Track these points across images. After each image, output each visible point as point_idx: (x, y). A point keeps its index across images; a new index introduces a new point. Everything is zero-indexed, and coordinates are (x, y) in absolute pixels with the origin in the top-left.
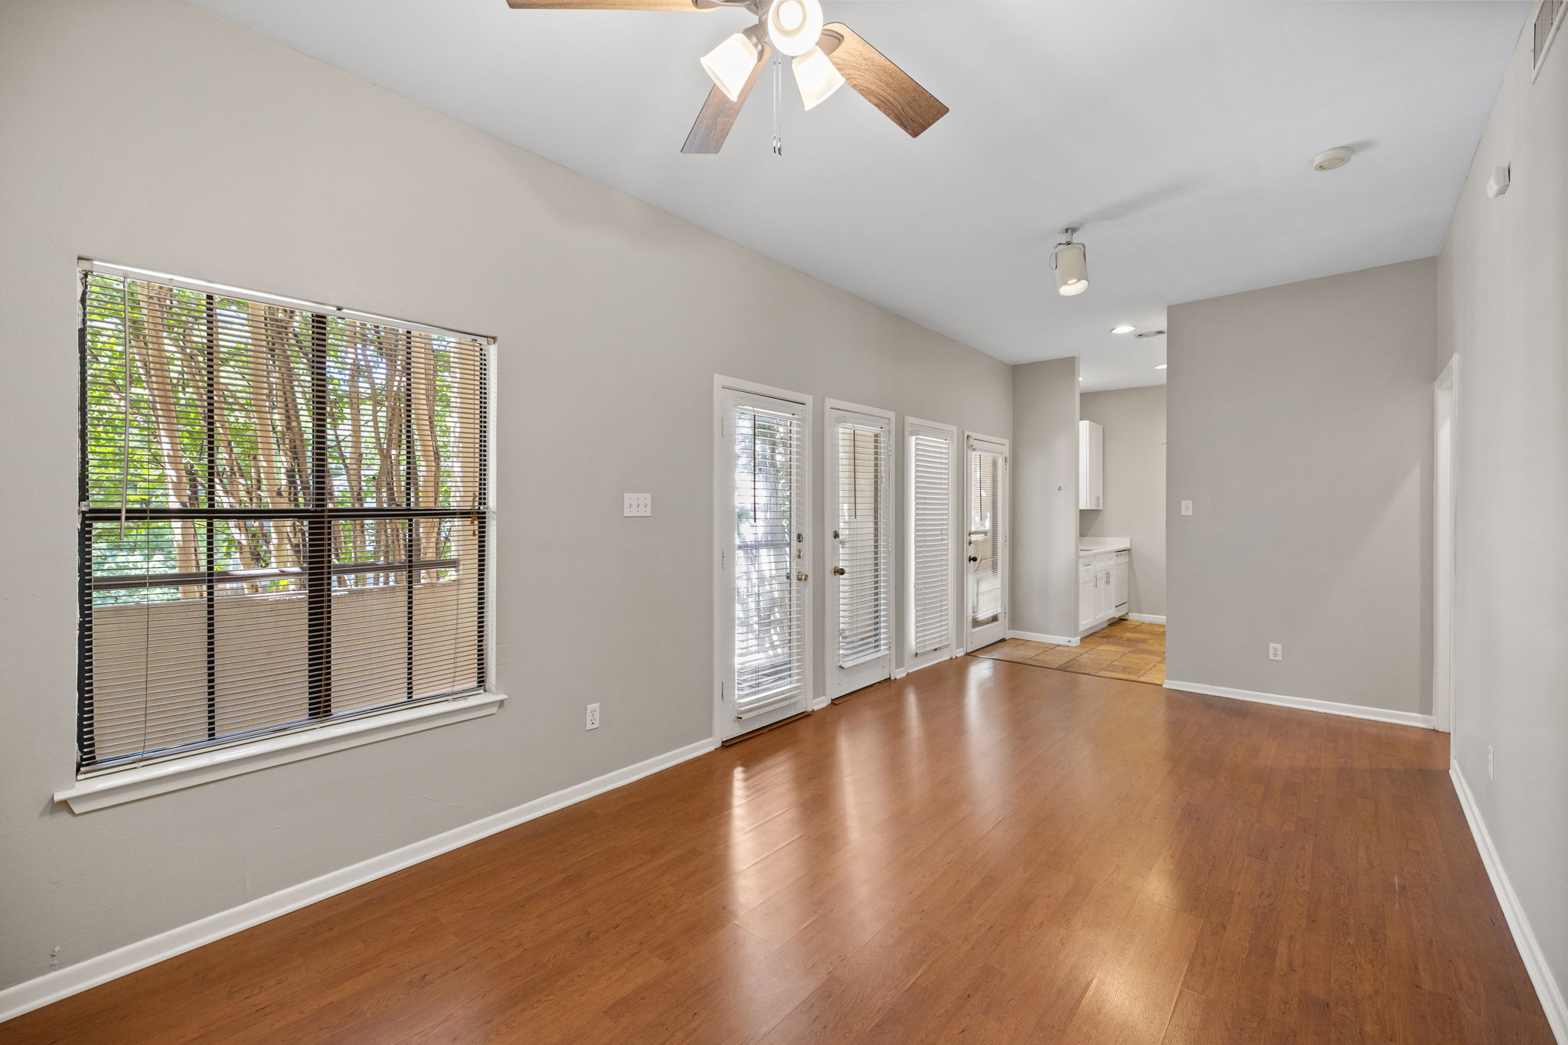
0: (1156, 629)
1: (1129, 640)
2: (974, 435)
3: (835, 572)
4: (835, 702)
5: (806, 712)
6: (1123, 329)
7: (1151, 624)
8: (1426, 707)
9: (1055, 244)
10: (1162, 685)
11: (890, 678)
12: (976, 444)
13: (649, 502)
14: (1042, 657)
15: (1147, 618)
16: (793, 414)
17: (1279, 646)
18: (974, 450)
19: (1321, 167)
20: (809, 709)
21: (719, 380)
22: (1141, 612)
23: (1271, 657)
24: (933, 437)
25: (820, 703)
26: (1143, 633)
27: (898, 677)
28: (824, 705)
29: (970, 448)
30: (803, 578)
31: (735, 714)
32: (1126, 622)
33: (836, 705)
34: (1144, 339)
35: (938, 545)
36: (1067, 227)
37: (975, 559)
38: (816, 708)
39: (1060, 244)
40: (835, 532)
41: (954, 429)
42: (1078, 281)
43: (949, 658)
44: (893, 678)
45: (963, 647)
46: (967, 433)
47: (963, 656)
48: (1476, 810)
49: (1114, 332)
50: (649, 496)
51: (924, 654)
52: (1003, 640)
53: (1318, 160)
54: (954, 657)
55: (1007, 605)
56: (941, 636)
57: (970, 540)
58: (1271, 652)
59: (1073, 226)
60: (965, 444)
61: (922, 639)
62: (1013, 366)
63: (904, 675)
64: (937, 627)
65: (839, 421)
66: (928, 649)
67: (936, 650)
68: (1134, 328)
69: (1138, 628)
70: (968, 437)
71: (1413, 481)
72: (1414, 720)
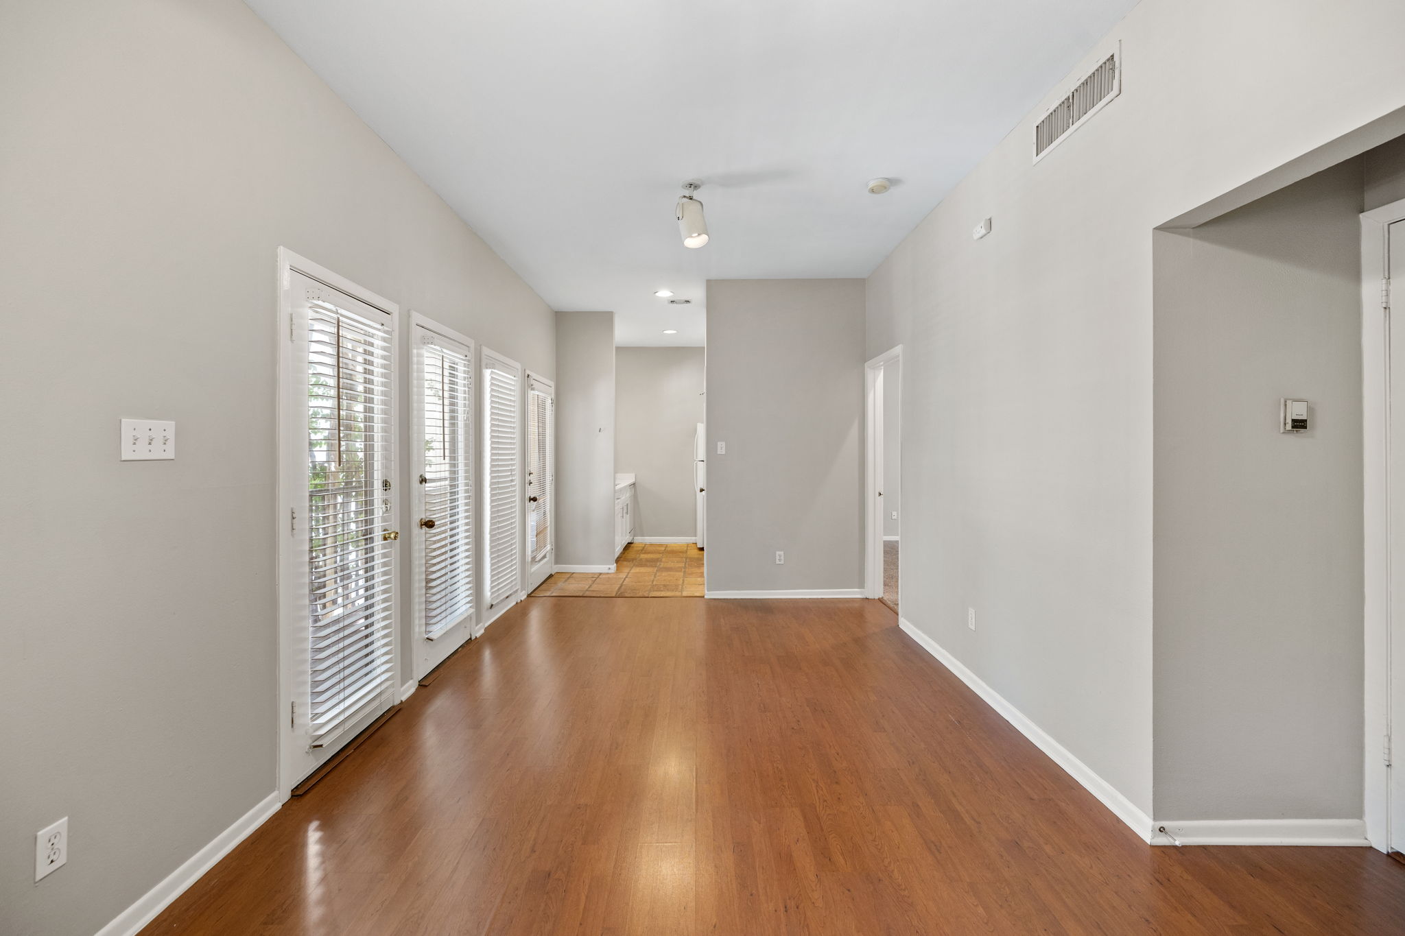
0: (658, 548)
1: (647, 560)
2: (533, 375)
3: (422, 525)
4: (422, 685)
5: (393, 707)
6: (665, 294)
7: (651, 545)
8: (861, 585)
9: (682, 195)
10: (704, 597)
11: (470, 639)
12: (536, 384)
13: (171, 434)
14: (595, 587)
15: (648, 540)
16: (383, 325)
17: (782, 553)
18: (533, 389)
19: (872, 191)
20: (397, 702)
21: (286, 258)
22: (643, 535)
23: (778, 562)
24: (507, 373)
25: (407, 691)
26: (649, 553)
27: (478, 635)
28: (413, 690)
29: (529, 387)
30: (392, 536)
31: (309, 742)
32: (632, 545)
33: (426, 686)
34: (674, 305)
35: (508, 487)
36: (691, 182)
37: (534, 499)
38: (404, 698)
39: (685, 197)
40: (421, 476)
41: (518, 365)
42: (699, 235)
43: (514, 603)
44: (473, 638)
45: (525, 590)
46: (528, 372)
47: (525, 599)
48: (943, 651)
49: (657, 294)
50: (170, 426)
51: (498, 604)
52: (551, 576)
53: (872, 184)
54: (519, 601)
55: (553, 541)
56: (512, 581)
57: (530, 480)
58: (778, 558)
59: (697, 182)
60: (527, 382)
61: (496, 589)
62: (556, 312)
63: (482, 631)
64: (509, 573)
65: (425, 341)
66: (502, 598)
67: (507, 597)
68: (672, 294)
69: (644, 550)
70: (528, 376)
71: (854, 431)
72: (854, 593)
